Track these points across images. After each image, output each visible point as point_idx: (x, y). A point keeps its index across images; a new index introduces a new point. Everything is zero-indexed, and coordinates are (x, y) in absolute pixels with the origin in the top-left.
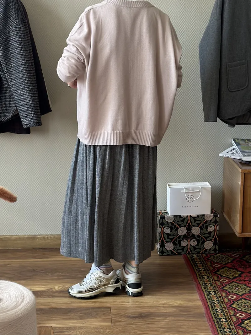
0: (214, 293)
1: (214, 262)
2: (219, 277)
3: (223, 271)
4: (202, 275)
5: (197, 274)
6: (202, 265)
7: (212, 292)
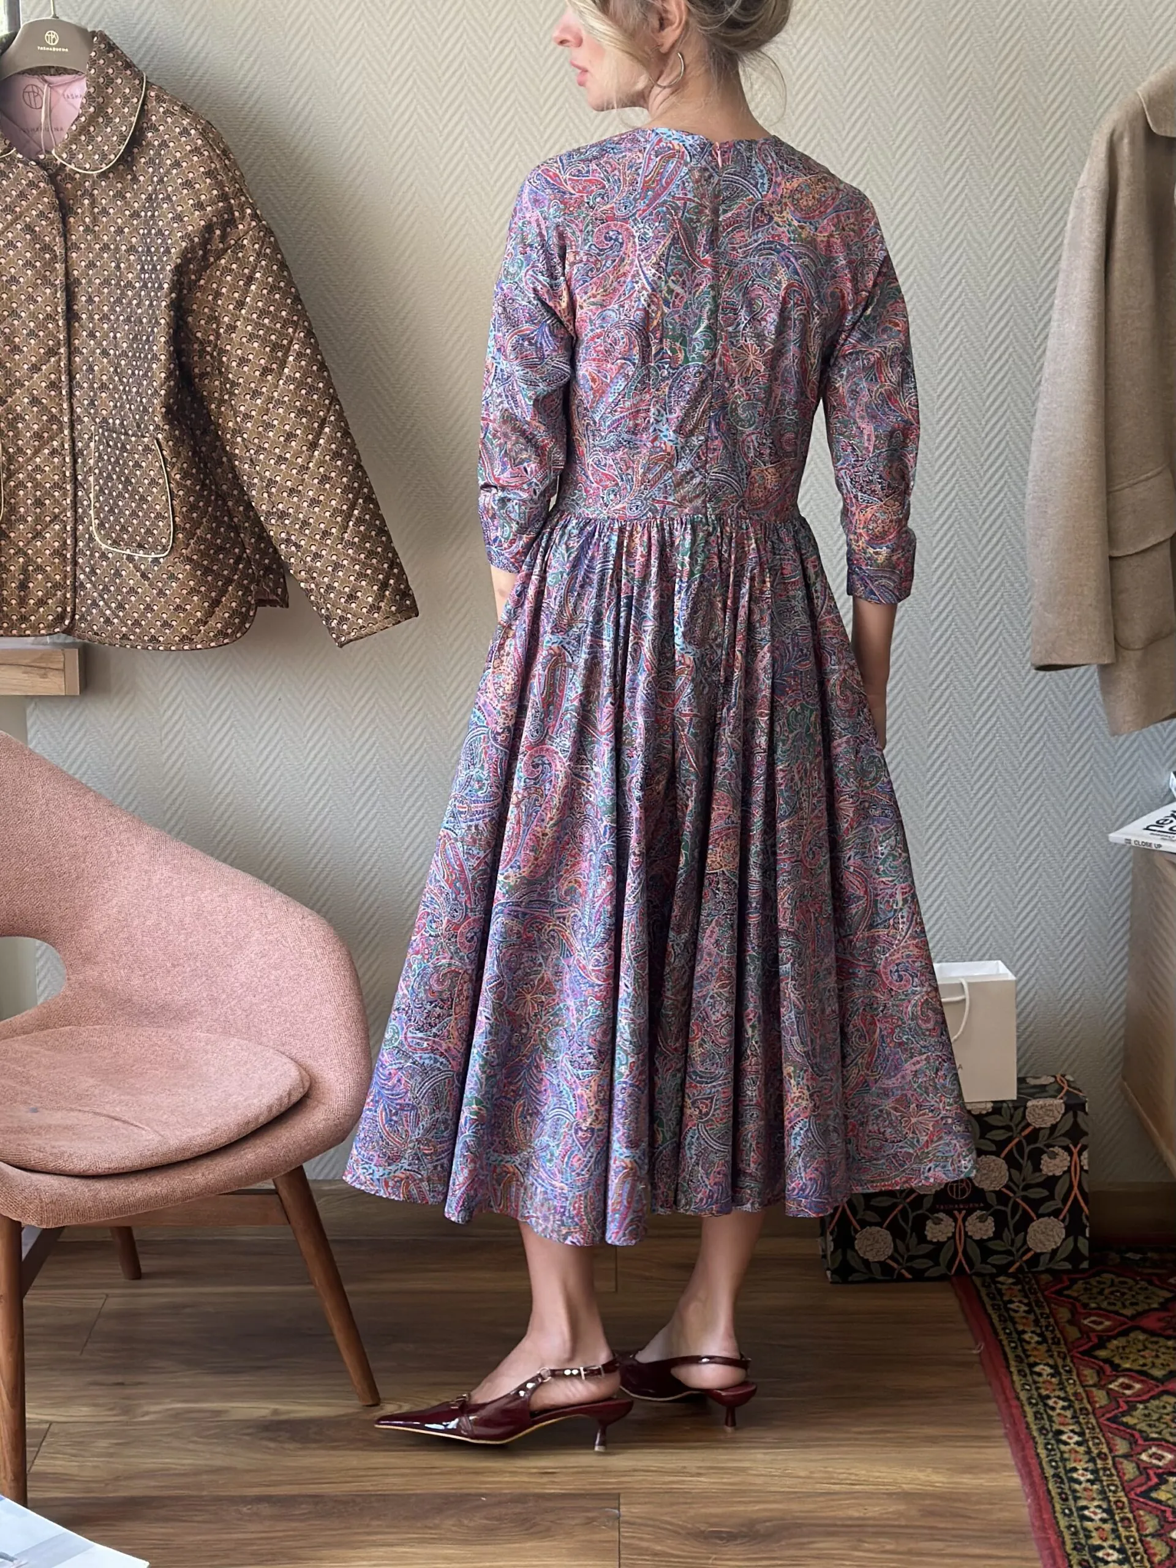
0: (1076, 1438)
1: (1085, 1306)
2: (1104, 1373)
3: (1124, 1348)
4: (1032, 1359)
5: (1010, 1355)
6: (1032, 1317)
7: (1071, 1435)
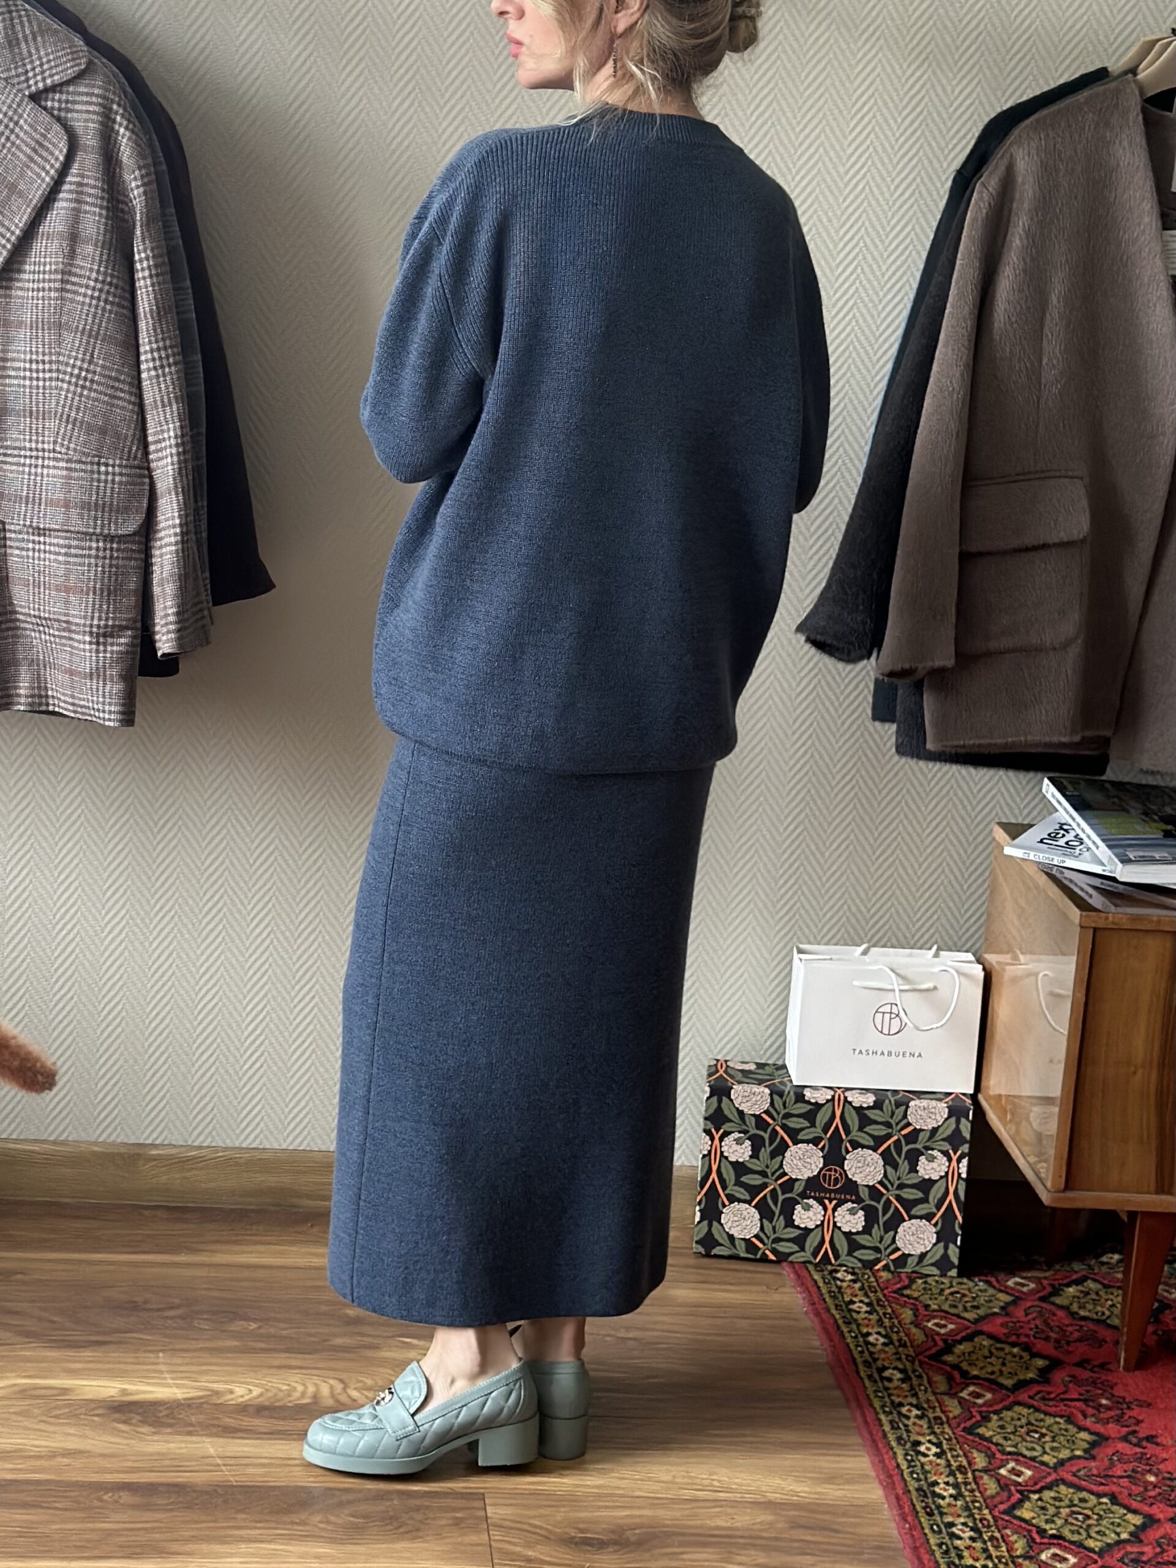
0: (934, 1450)
1: (927, 1306)
2: (954, 1380)
3: (970, 1353)
4: (879, 1363)
5: (858, 1361)
6: (874, 1317)
7: (929, 1445)
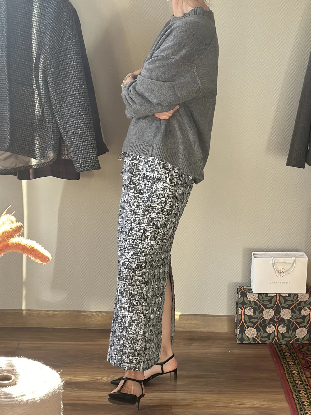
4: (291, 369)
5: (285, 369)
6: (291, 357)
